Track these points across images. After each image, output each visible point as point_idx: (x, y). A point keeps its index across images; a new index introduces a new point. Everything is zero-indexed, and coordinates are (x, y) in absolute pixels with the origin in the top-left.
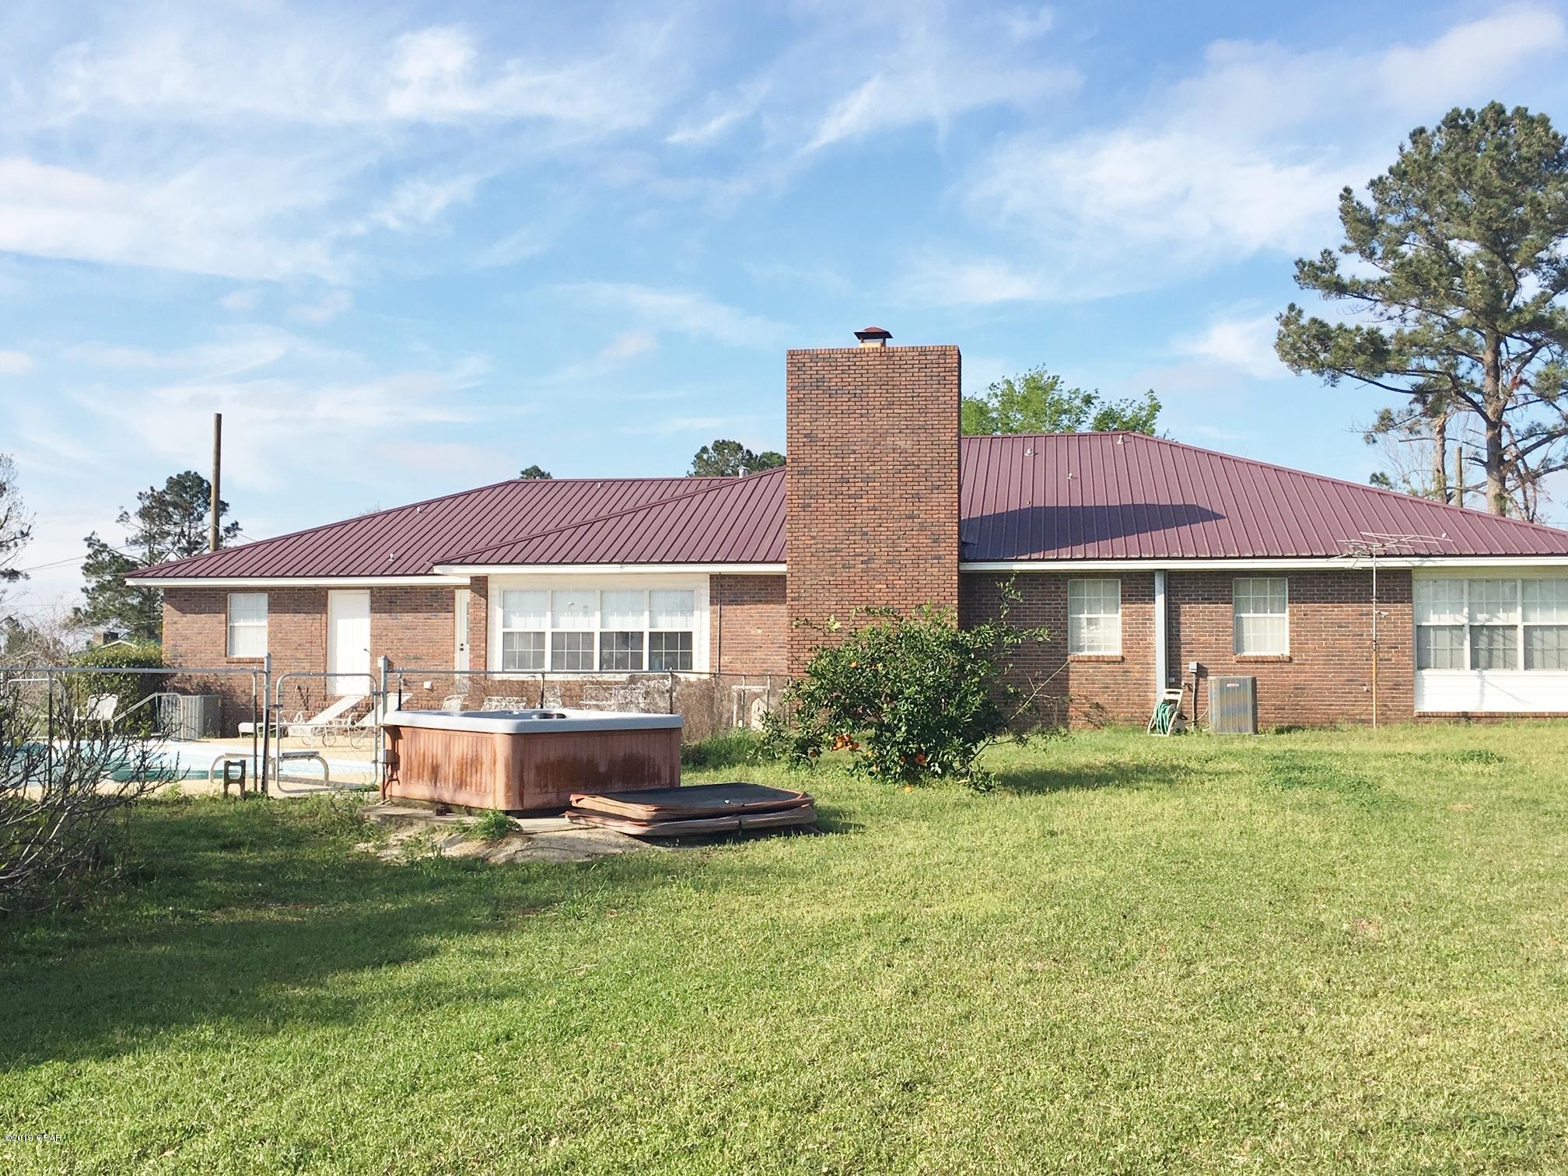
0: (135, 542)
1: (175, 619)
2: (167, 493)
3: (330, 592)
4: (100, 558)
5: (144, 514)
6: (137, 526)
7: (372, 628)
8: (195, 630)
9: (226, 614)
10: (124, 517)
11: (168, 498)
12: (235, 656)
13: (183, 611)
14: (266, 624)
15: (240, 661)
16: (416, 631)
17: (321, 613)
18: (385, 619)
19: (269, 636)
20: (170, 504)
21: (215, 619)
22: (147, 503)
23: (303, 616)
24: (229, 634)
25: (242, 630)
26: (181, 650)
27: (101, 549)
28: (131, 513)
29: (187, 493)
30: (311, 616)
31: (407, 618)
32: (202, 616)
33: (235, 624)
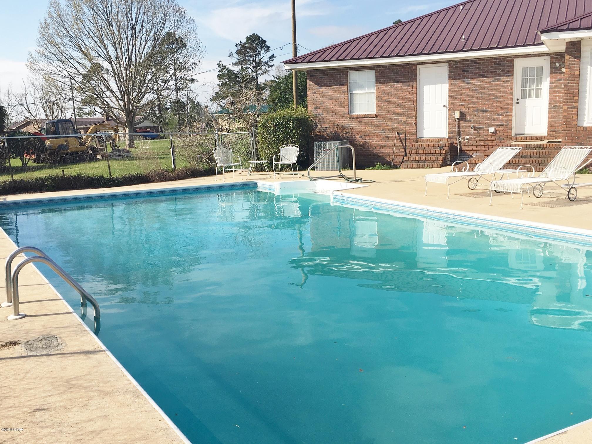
0: (235, 64)
1: (315, 90)
2: (247, 44)
3: (419, 67)
4: (224, 72)
5: (238, 52)
6: (236, 58)
7: (450, 91)
8: (328, 98)
9: (347, 85)
10: (231, 55)
11: (247, 45)
12: (354, 114)
13: (320, 85)
14: (375, 91)
15: (358, 117)
16: (483, 91)
17: (413, 82)
18: (461, 84)
19: (377, 99)
20: (247, 48)
21: (340, 89)
22: (239, 48)
23: (400, 84)
24: (350, 98)
25: (358, 96)
26: (320, 111)
27: (224, 68)
28: (233, 53)
29: (254, 43)
30: (406, 84)
31: (477, 82)
32: (332, 87)
33: (354, 92)
